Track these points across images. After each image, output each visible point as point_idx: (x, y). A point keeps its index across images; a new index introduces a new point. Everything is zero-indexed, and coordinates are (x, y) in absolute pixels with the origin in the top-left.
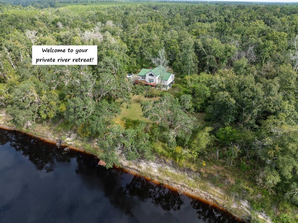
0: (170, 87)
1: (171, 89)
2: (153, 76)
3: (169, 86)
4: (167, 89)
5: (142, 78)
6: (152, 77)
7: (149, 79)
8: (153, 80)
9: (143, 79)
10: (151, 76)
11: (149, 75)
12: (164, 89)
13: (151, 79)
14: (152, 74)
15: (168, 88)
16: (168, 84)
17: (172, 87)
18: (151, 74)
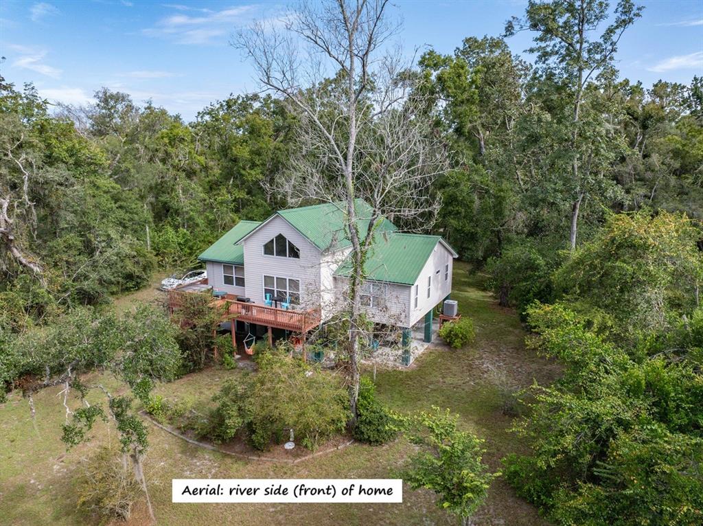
0: (427, 339)
1: (441, 355)
2: (295, 253)
3: (421, 335)
4: (405, 360)
5: (228, 280)
6: (288, 260)
7: (268, 280)
8: (294, 284)
9: (233, 290)
10: (281, 252)
11: (268, 249)
12: (387, 357)
13: (281, 281)
14: (291, 237)
15: (418, 348)
16: (416, 316)
17: (448, 341)
18: (281, 238)
